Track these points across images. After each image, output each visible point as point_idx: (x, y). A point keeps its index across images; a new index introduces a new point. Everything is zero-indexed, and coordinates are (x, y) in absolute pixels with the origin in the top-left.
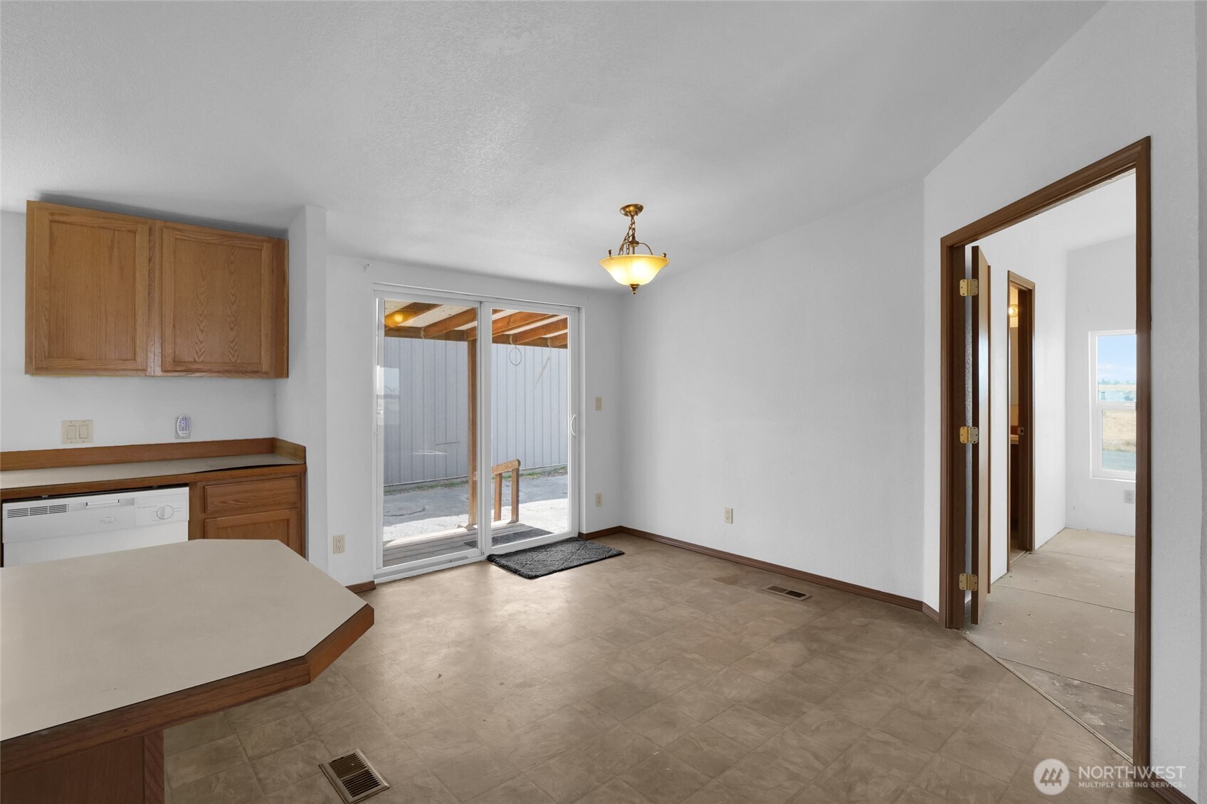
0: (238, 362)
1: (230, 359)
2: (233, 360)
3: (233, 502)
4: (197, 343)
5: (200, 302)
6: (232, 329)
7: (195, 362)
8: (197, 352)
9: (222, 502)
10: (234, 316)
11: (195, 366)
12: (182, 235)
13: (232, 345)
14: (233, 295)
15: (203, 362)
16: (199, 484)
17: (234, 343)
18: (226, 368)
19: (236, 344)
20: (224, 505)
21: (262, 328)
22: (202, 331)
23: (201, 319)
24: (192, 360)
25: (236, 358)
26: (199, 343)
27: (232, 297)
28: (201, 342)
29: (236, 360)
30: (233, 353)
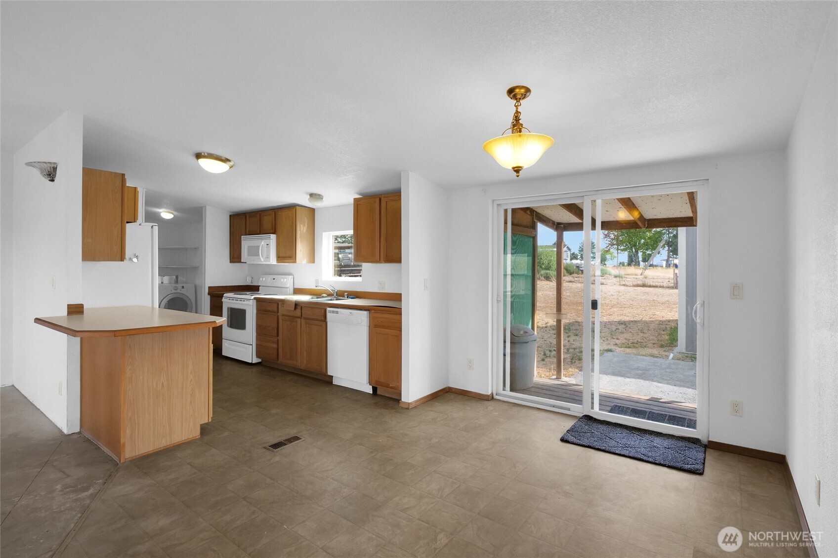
3: (381, 322)
9: (377, 321)
16: (372, 311)
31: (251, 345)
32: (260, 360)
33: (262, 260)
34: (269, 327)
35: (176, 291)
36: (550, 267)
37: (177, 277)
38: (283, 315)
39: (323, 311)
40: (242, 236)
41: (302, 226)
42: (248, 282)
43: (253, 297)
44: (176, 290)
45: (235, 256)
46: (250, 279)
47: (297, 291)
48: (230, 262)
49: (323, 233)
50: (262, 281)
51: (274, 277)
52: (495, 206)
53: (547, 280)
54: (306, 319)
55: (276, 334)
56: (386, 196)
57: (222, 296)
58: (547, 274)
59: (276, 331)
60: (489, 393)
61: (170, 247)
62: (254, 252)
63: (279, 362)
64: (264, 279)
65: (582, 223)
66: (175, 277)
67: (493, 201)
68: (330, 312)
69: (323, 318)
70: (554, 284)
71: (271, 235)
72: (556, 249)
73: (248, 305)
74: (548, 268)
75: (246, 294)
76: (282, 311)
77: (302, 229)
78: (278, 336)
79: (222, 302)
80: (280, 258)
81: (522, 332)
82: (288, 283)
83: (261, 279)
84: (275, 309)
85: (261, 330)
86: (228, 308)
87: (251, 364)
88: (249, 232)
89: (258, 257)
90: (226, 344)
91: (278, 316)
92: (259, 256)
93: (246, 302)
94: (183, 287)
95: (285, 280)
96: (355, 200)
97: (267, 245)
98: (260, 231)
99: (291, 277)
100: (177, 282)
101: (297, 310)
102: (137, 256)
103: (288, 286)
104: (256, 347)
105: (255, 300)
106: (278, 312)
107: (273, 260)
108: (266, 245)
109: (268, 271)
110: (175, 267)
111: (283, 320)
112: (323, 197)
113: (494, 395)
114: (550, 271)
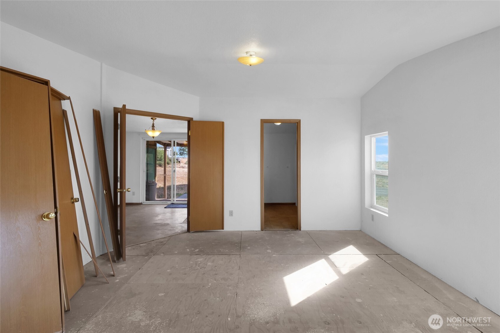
36: (162, 159)
52: (143, 140)
53: (160, 167)
58: (160, 163)
60: (141, 202)
65: (171, 144)
67: (142, 138)
70: (163, 169)
72: (164, 149)
74: (160, 160)
81: (152, 182)
113: (143, 203)
114: (162, 162)
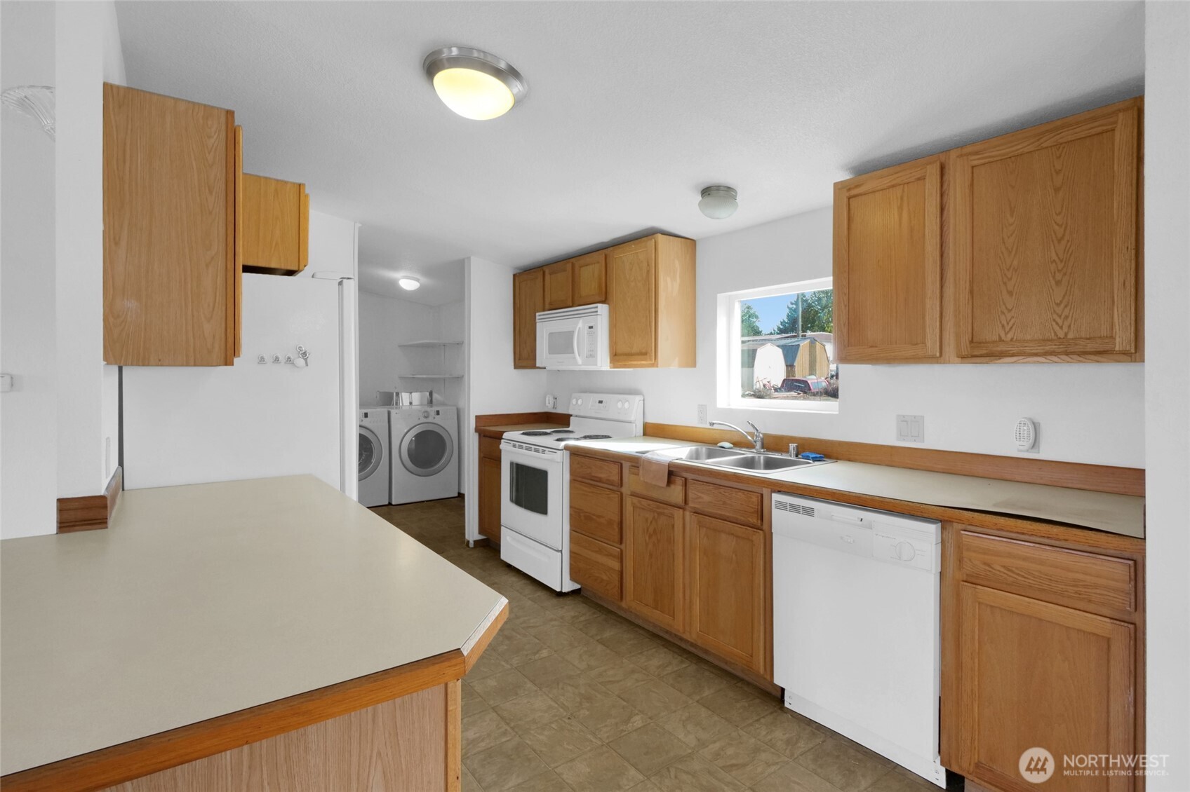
0: (1070, 336)
1: (1056, 334)
2: (1061, 334)
3: (1002, 570)
4: (1003, 313)
5: (1007, 249)
6: (1058, 283)
7: (1001, 340)
8: (1003, 326)
9: (985, 564)
10: (1061, 261)
11: (1001, 347)
12: (979, 159)
13: (1059, 310)
14: (1060, 226)
15: (1012, 340)
16: (955, 525)
17: (1062, 306)
18: (1047, 348)
19: (1066, 306)
20: (987, 568)
21: (1116, 273)
22: (1010, 293)
23: (1009, 276)
24: (995, 338)
25: (1065, 329)
26: (1006, 311)
27: (1056, 227)
28: (1010, 311)
29: (1066, 334)
30: (1060, 322)
31: (558, 551)
32: (577, 586)
33: (579, 362)
34: (599, 517)
35: (425, 420)
37: (431, 394)
38: (633, 495)
39: (755, 499)
40: (537, 314)
41: (669, 279)
42: (549, 408)
43: (563, 444)
44: (426, 417)
45: (525, 356)
46: (552, 401)
47: (653, 431)
48: (515, 368)
49: (718, 295)
50: (576, 406)
51: (600, 397)
54: (697, 512)
55: (617, 538)
56: (966, 150)
57: (498, 437)
59: (617, 530)
61: (416, 342)
62: (563, 344)
63: (624, 604)
64: (580, 402)
66: (428, 394)
68: (782, 506)
69: (754, 520)
71: (599, 305)
73: (552, 461)
75: (546, 434)
76: (631, 483)
77: (669, 286)
78: (621, 543)
79: (500, 451)
80: (619, 356)
82: (634, 411)
83: (574, 401)
84: (616, 478)
85: (581, 522)
86: (512, 464)
87: (560, 595)
88: (550, 304)
89: (570, 355)
90: (508, 538)
91: (622, 494)
92: (573, 353)
93: (547, 456)
94: (438, 413)
95: (626, 405)
96: (839, 187)
97: (591, 327)
98: (572, 299)
99: (638, 398)
100: (431, 402)
101: (673, 486)
102: (305, 354)
103: (632, 419)
104: (571, 557)
105: (568, 452)
106: (622, 485)
107: (603, 362)
108: (587, 327)
109: (588, 384)
110: (424, 376)
111: (634, 507)
112: (736, 193)
